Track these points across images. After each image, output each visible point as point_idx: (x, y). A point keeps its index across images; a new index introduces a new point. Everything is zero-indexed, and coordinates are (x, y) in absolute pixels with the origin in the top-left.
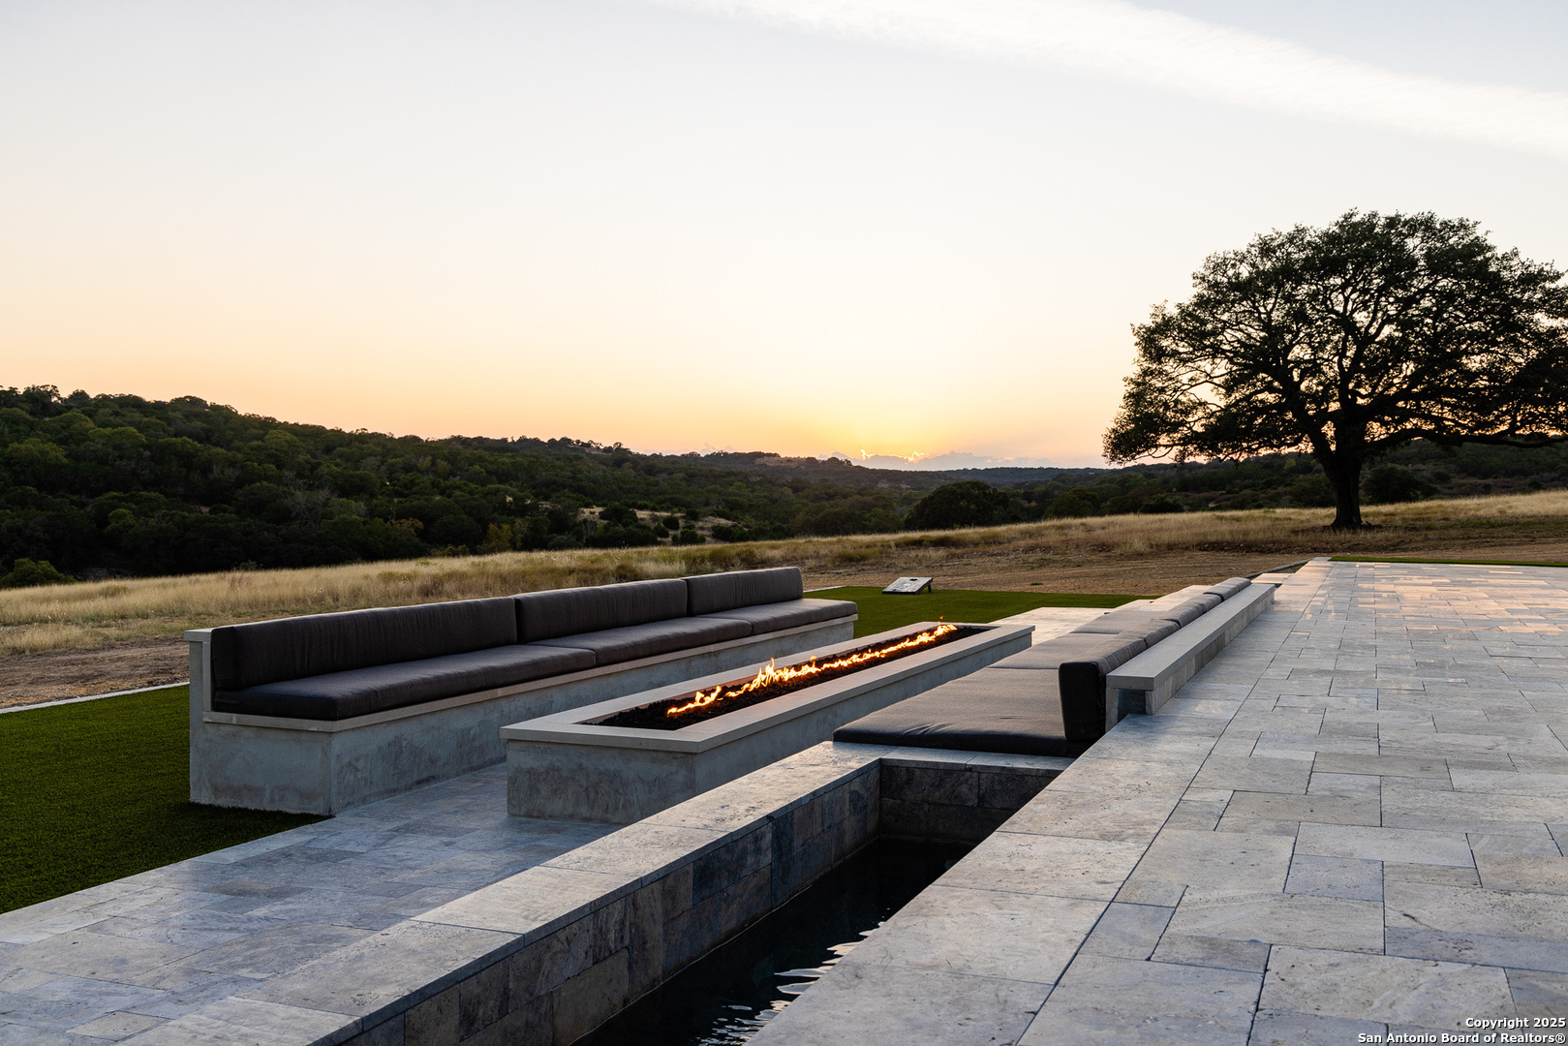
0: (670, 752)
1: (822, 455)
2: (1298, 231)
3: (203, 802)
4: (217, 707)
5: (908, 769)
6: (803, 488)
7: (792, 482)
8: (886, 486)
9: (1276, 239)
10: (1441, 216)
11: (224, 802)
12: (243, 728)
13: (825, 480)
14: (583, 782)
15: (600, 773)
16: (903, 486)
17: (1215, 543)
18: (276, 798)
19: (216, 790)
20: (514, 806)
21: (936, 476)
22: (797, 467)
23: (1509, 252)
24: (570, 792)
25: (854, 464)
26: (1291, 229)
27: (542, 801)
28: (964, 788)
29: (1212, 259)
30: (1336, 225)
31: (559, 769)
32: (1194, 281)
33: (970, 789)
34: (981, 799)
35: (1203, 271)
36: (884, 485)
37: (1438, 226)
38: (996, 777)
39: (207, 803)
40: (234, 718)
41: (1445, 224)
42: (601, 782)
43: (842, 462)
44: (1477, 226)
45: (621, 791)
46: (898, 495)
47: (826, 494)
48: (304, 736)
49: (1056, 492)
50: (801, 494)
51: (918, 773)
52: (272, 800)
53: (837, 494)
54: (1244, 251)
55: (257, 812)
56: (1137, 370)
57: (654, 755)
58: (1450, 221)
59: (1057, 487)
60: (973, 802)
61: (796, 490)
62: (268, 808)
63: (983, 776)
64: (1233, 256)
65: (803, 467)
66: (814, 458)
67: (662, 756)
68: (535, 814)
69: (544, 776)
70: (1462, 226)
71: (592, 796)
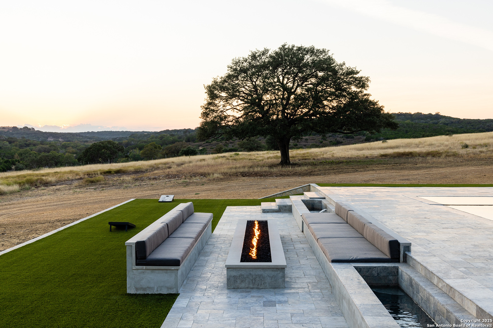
0: (277, 268)
1: (20, 126)
2: (265, 50)
3: (132, 293)
4: (137, 264)
5: (360, 268)
6: (14, 142)
7: (8, 139)
8: (52, 140)
9: (257, 53)
10: (316, 47)
11: (141, 292)
12: (146, 270)
13: (24, 137)
14: (251, 278)
15: (256, 275)
16: (60, 140)
17: (242, 172)
18: (159, 290)
19: (137, 289)
20: (229, 286)
21: (75, 135)
22: (8, 131)
23: (342, 63)
24: (247, 281)
25: (36, 129)
26: (263, 50)
27: (238, 284)
28: (374, 272)
29: (234, 60)
30: (279, 48)
31: (243, 275)
32: (228, 69)
33: (375, 272)
34: (378, 274)
35: (231, 65)
36: (50, 139)
37: (315, 51)
38: (382, 269)
39: (134, 293)
40: (144, 267)
41: (318, 50)
42: (256, 277)
43: (30, 129)
44: (329, 51)
45: (263, 280)
46: (59, 144)
47: (25, 144)
48: (168, 271)
49: (133, 142)
50: (13, 144)
51: (362, 269)
52: (157, 291)
53: (30, 144)
54: (247, 57)
55: (152, 295)
56: (206, 102)
57: (273, 269)
58: (320, 49)
59: (133, 140)
60: (376, 275)
61: (10, 142)
62: (156, 293)
63: (378, 269)
64: (243, 59)
65: (11, 131)
66: (16, 127)
67: (275, 269)
68: (236, 288)
69: (239, 277)
70: (324, 51)
71: (254, 282)
